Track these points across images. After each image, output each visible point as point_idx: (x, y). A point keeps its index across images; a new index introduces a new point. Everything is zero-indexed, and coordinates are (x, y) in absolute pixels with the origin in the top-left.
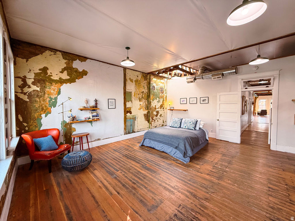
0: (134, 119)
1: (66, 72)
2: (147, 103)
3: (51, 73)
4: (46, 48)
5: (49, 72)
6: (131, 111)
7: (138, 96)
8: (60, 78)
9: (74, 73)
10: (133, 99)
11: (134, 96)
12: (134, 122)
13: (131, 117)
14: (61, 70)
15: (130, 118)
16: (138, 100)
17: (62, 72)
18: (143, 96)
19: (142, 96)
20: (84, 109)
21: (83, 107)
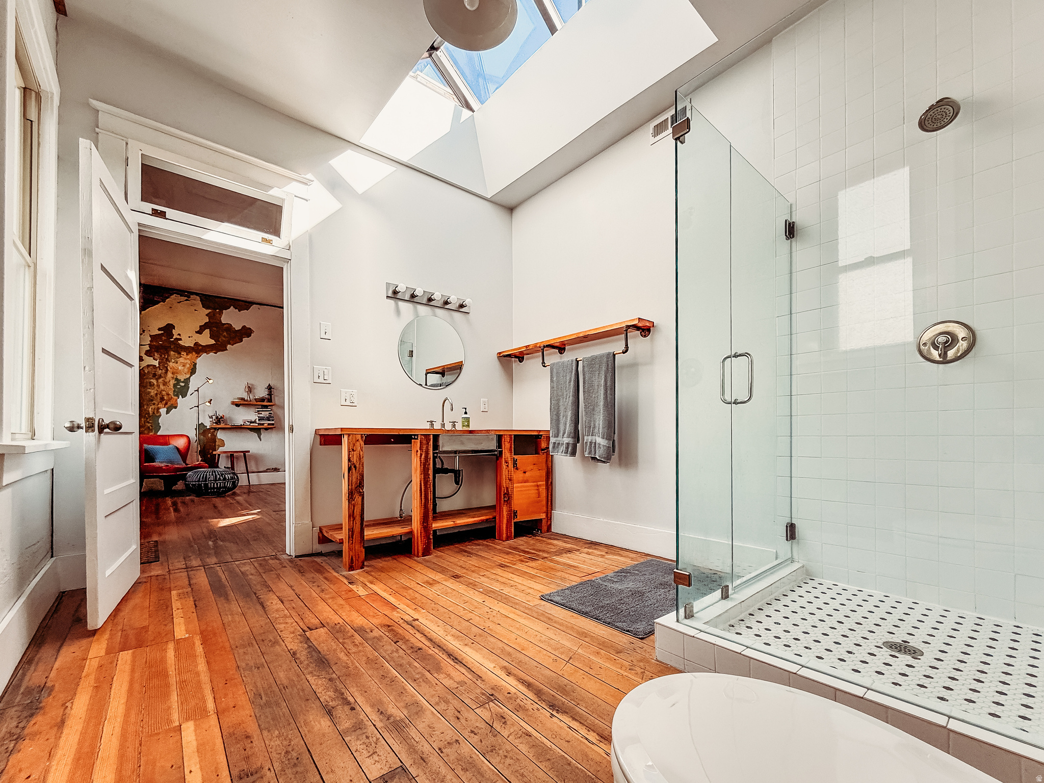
1: (207, 331)
4: (172, 289)
5: (175, 332)
8: (196, 344)
9: (225, 333)
14: (198, 329)
17: (199, 332)
20: (243, 402)
21: (240, 399)
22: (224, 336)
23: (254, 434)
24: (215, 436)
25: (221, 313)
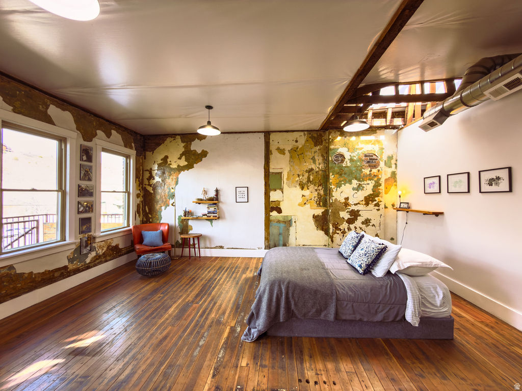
0: (288, 223)
1: (184, 158)
2: (322, 192)
3: (170, 161)
4: (168, 135)
5: (168, 160)
6: (280, 208)
7: (298, 179)
8: (178, 166)
9: (193, 157)
10: (285, 186)
11: (288, 179)
12: (288, 230)
13: (281, 219)
14: (179, 156)
15: (279, 221)
16: (298, 187)
17: (180, 158)
18: (311, 177)
19: (309, 178)
20: (200, 202)
21: (199, 199)
23: (209, 223)
24: (187, 223)
25: (191, 144)
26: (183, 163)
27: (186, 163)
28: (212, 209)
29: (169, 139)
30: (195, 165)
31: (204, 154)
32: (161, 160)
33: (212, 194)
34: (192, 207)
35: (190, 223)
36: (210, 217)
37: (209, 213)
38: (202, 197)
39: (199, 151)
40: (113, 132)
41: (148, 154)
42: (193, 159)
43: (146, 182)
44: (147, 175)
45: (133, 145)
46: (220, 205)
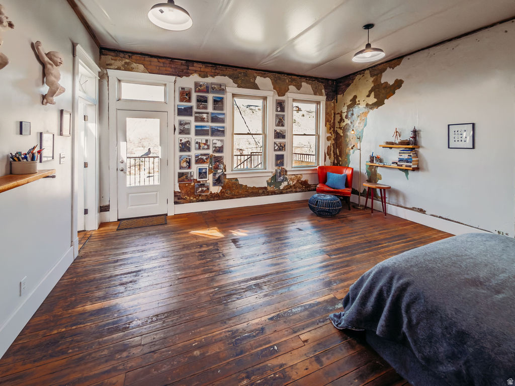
1: (373, 94)
3: (359, 101)
5: (357, 100)
9: (383, 91)
14: (367, 94)
17: (368, 96)
20: (390, 145)
21: (387, 143)
22: (383, 94)
23: (404, 173)
24: (375, 171)
25: (381, 76)
26: (372, 100)
27: (376, 100)
28: (405, 156)
29: (358, 77)
30: (386, 101)
31: (398, 84)
32: (351, 101)
33: (407, 136)
34: (380, 152)
35: (379, 171)
36: (401, 166)
37: (401, 160)
38: (392, 140)
39: (391, 82)
40: (303, 84)
41: (339, 96)
42: (383, 93)
43: (337, 125)
44: (338, 118)
45: (323, 91)
46: (421, 151)
